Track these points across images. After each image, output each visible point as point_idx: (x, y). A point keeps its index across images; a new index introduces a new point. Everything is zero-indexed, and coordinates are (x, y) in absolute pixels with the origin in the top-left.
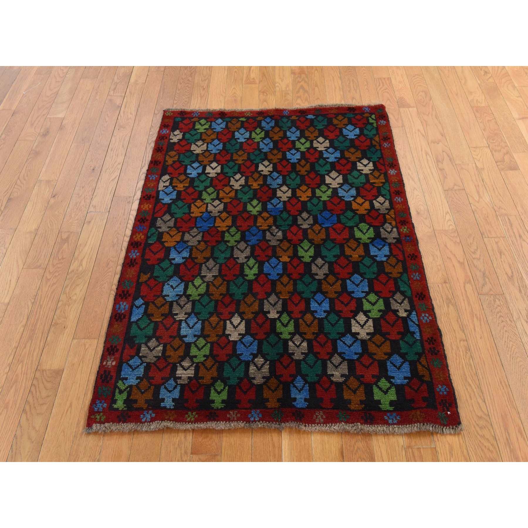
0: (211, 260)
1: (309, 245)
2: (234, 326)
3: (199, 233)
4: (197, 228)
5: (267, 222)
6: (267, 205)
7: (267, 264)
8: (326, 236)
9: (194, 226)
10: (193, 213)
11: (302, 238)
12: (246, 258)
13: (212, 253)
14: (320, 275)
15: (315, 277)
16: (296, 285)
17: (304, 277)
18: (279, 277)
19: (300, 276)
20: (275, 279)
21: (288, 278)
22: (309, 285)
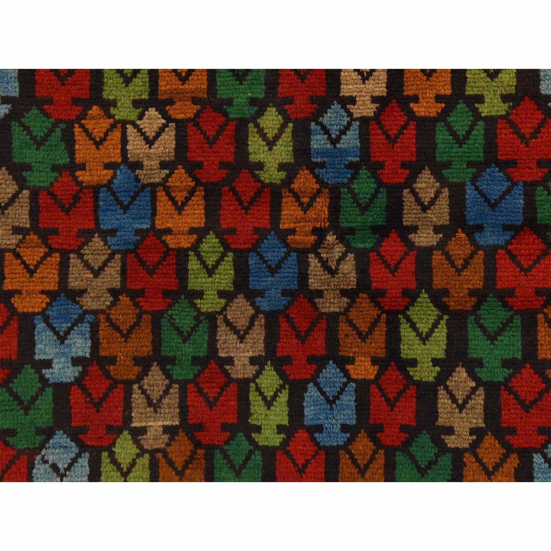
0: (155, 369)
1: (435, 312)
3: (111, 256)
4: (105, 234)
5: (312, 214)
6: (308, 133)
7: (312, 392)
8: (486, 278)
9: (92, 226)
10: (82, 167)
11: (413, 285)
12: (253, 361)
13: (157, 342)
14: (460, 435)
15: (446, 441)
16: (393, 469)
17: (415, 439)
18: (347, 438)
19: (404, 437)
20: (335, 444)
21: (370, 442)
22: (429, 471)
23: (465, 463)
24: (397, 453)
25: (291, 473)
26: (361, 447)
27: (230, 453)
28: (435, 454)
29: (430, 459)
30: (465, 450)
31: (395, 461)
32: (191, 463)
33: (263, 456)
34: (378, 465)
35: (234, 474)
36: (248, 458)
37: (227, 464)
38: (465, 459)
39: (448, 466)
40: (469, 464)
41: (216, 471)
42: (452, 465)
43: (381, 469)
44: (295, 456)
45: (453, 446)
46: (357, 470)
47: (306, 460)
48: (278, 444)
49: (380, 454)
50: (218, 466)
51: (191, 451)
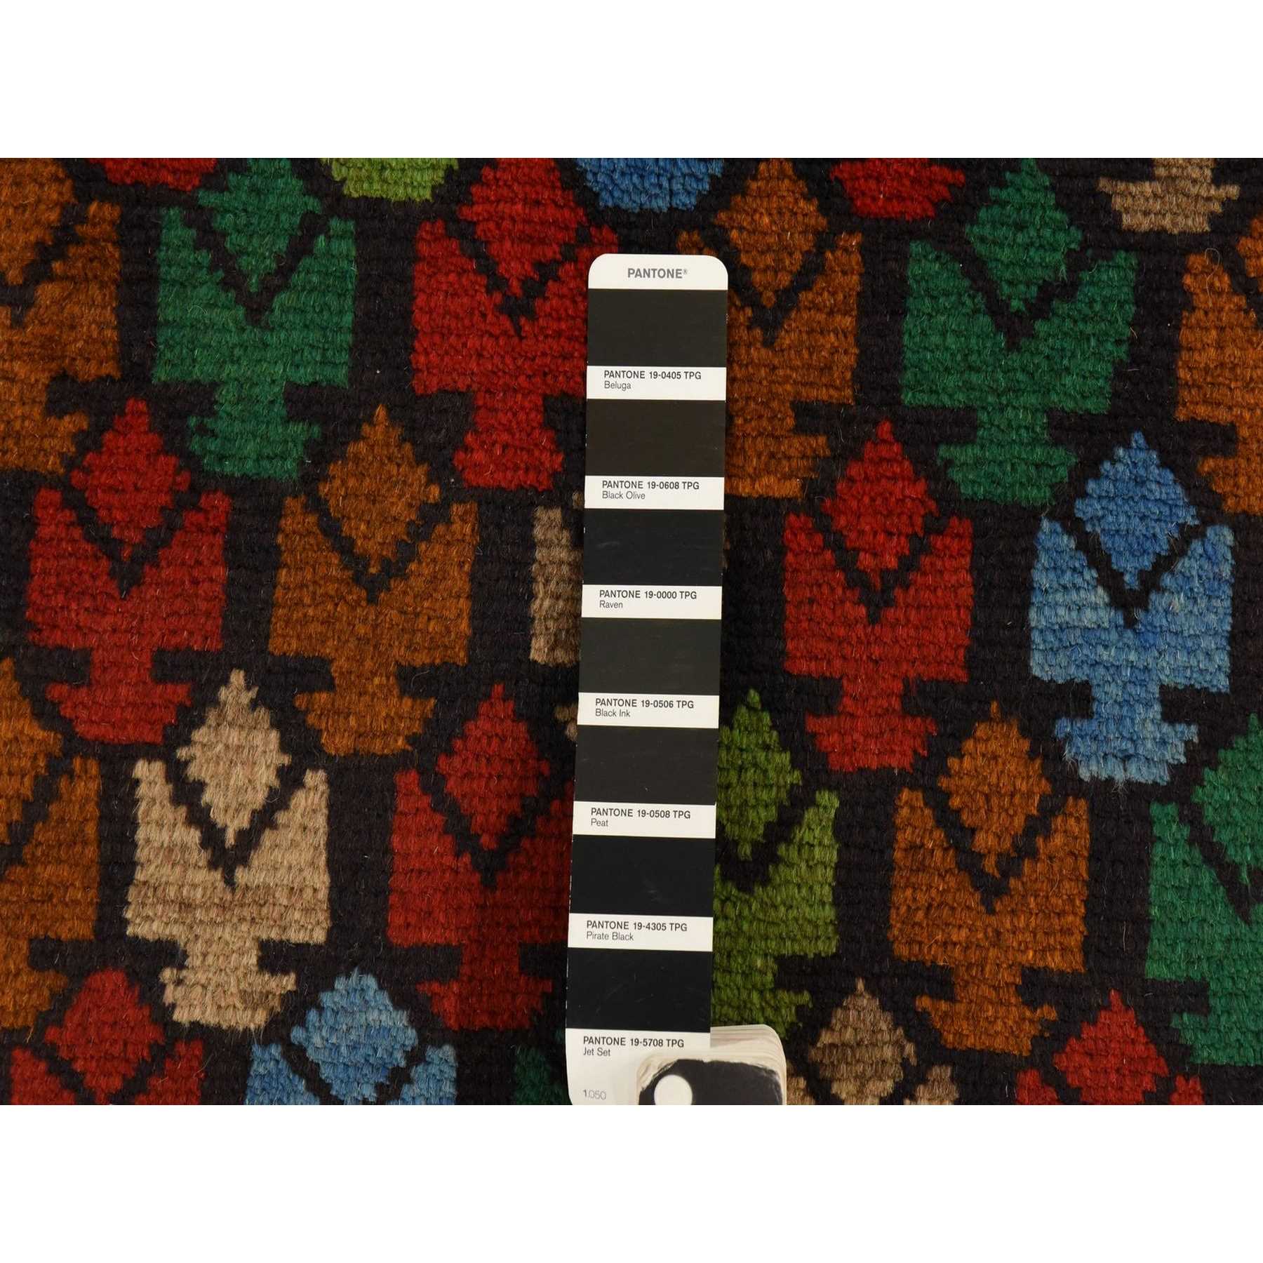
2: (211, 836)
14: (1173, 179)
15: (1118, 203)
16: (894, 313)
17: (993, 192)
18: (712, 177)
19: (945, 182)
20: (661, 204)
21: (807, 198)
22: (1041, 327)
23: (1187, 294)
24: (916, 248)
25: (477, 317)
26: (766, 220)
27: (225, 222)
28: (1070, 253)
29: (1047, 275)
30: (1194, 242)
31: (904, 280)
32: (62, 256)
33: (360, 238)
34: (833, 294)
35: (241, 312)
36: (300, 247)
37: (212, 268)
38: (1188, 280)
39: (1121, 305)
40: (1204, 300)
41: (164, 294)
42: (1136, 303)
43: (845, 313)
44: (496, 245)
45: (1145, 224)
46: (749, 312)
47: (539, 265)
48: (427, 194)
49: (845, 250)
50: (175, 272)
51: (64, 207)
